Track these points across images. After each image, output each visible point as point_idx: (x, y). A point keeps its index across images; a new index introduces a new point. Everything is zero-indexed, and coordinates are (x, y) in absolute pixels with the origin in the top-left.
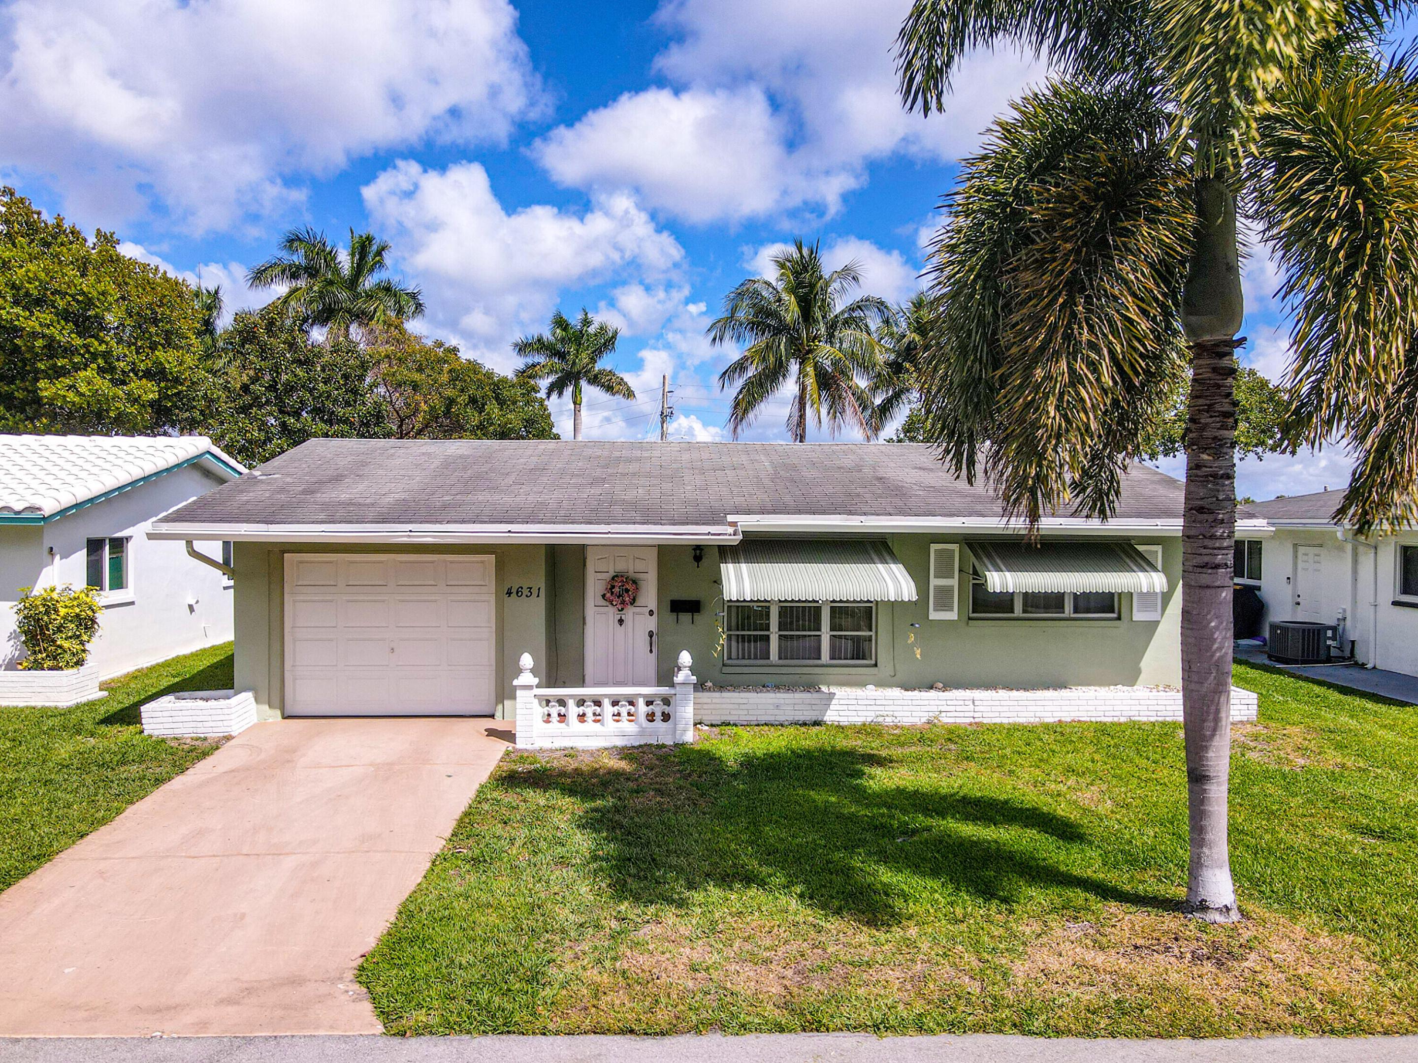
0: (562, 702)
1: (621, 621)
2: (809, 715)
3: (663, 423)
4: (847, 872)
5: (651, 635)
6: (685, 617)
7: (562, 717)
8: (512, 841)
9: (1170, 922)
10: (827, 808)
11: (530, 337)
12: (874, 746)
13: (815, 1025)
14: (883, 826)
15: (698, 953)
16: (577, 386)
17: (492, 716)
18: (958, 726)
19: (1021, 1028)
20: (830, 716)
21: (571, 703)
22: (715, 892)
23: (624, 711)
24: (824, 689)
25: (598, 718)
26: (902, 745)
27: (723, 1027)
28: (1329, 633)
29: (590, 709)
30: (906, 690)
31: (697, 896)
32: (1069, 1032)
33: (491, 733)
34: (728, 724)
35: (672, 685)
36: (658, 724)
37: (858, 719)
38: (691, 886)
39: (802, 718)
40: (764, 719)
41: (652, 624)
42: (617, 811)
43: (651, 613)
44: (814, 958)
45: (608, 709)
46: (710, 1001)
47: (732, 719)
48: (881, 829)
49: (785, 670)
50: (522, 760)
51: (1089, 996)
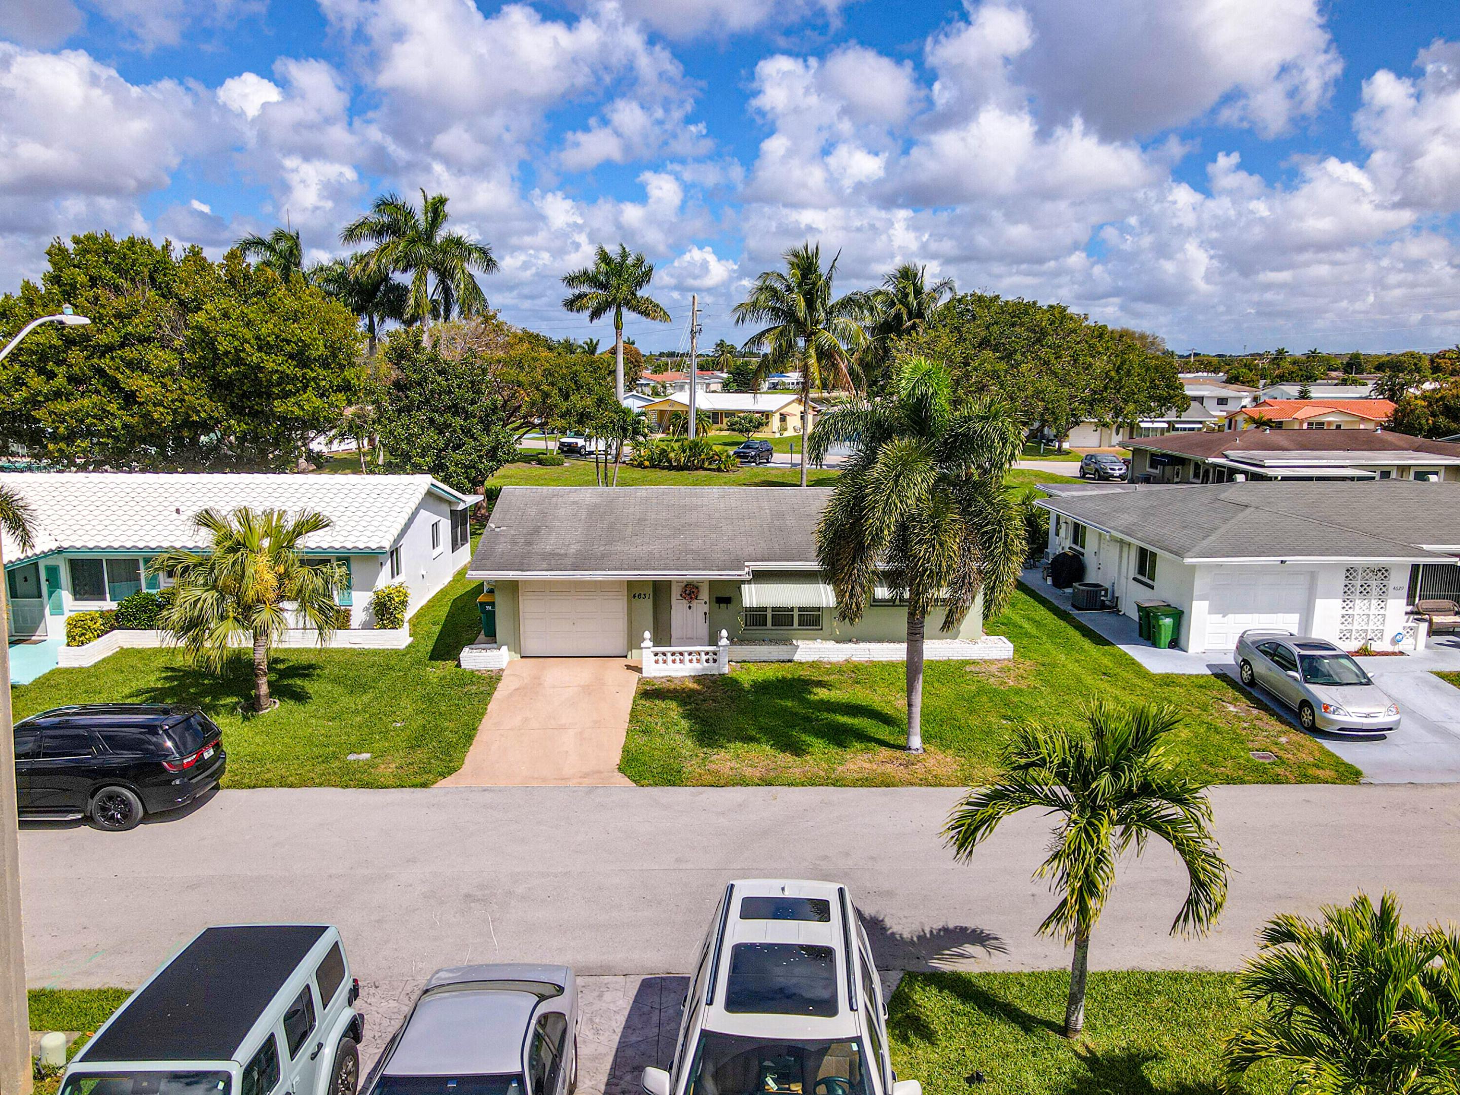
0: (664, 654)
1: (690, 607)
2: (786, 657)
3: (693, 338)
4: (789, 737)
5: (705, 614)
6: (723, 606)
7: (665, 662)
8: (657, 724)
9: (898, 753)
10: (785, 709)
11: (577, 271)
12: (816, 676)
13: (770, 784)
14: (808, 717)
15: (733, 764)
16: (618, 315)
17: (626, 657)
18: (860, 663)
19: (834, 785)
20: (797, 657)
21: (669, 655)
22: (739, 744)
23: (694, 658)
24: (795, 642)
25: (681, 661)
26: (829, 675)
27: (741, 785)
28: (1103, 593)
29: (678, 657)
30: (837, 642)
31: (732, 745)
32: (848, 786)
33: (629, 667)
34: (745, 662)
35: (717, 645)
36: (711, 664)
37: (810, 659)
38: (729, 741)
39: (782, 658)
40: (763, 659)
41: (706, 608)
42: (697, 710)
43: (706, 603)
44: (772, 766)
45: (687, 657)
46: (738, 777)
47: (747, 659)
48: (807, 719)
49: (774, 632)
50: (647, 683)
51: (860, 776)
